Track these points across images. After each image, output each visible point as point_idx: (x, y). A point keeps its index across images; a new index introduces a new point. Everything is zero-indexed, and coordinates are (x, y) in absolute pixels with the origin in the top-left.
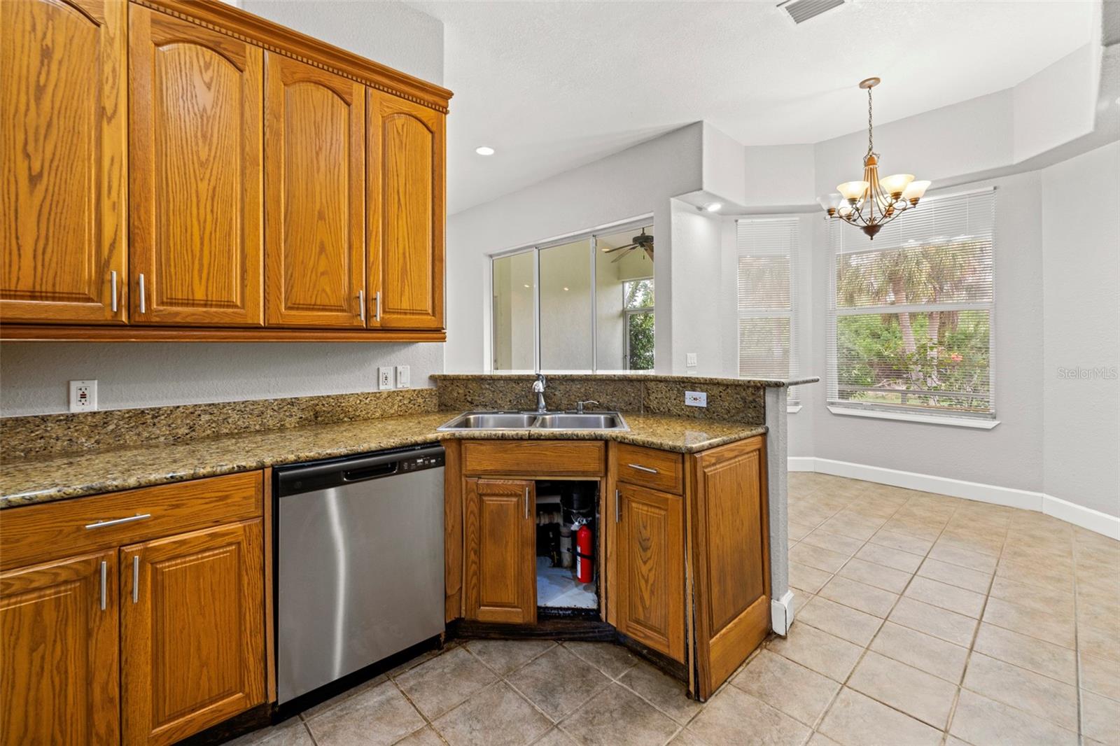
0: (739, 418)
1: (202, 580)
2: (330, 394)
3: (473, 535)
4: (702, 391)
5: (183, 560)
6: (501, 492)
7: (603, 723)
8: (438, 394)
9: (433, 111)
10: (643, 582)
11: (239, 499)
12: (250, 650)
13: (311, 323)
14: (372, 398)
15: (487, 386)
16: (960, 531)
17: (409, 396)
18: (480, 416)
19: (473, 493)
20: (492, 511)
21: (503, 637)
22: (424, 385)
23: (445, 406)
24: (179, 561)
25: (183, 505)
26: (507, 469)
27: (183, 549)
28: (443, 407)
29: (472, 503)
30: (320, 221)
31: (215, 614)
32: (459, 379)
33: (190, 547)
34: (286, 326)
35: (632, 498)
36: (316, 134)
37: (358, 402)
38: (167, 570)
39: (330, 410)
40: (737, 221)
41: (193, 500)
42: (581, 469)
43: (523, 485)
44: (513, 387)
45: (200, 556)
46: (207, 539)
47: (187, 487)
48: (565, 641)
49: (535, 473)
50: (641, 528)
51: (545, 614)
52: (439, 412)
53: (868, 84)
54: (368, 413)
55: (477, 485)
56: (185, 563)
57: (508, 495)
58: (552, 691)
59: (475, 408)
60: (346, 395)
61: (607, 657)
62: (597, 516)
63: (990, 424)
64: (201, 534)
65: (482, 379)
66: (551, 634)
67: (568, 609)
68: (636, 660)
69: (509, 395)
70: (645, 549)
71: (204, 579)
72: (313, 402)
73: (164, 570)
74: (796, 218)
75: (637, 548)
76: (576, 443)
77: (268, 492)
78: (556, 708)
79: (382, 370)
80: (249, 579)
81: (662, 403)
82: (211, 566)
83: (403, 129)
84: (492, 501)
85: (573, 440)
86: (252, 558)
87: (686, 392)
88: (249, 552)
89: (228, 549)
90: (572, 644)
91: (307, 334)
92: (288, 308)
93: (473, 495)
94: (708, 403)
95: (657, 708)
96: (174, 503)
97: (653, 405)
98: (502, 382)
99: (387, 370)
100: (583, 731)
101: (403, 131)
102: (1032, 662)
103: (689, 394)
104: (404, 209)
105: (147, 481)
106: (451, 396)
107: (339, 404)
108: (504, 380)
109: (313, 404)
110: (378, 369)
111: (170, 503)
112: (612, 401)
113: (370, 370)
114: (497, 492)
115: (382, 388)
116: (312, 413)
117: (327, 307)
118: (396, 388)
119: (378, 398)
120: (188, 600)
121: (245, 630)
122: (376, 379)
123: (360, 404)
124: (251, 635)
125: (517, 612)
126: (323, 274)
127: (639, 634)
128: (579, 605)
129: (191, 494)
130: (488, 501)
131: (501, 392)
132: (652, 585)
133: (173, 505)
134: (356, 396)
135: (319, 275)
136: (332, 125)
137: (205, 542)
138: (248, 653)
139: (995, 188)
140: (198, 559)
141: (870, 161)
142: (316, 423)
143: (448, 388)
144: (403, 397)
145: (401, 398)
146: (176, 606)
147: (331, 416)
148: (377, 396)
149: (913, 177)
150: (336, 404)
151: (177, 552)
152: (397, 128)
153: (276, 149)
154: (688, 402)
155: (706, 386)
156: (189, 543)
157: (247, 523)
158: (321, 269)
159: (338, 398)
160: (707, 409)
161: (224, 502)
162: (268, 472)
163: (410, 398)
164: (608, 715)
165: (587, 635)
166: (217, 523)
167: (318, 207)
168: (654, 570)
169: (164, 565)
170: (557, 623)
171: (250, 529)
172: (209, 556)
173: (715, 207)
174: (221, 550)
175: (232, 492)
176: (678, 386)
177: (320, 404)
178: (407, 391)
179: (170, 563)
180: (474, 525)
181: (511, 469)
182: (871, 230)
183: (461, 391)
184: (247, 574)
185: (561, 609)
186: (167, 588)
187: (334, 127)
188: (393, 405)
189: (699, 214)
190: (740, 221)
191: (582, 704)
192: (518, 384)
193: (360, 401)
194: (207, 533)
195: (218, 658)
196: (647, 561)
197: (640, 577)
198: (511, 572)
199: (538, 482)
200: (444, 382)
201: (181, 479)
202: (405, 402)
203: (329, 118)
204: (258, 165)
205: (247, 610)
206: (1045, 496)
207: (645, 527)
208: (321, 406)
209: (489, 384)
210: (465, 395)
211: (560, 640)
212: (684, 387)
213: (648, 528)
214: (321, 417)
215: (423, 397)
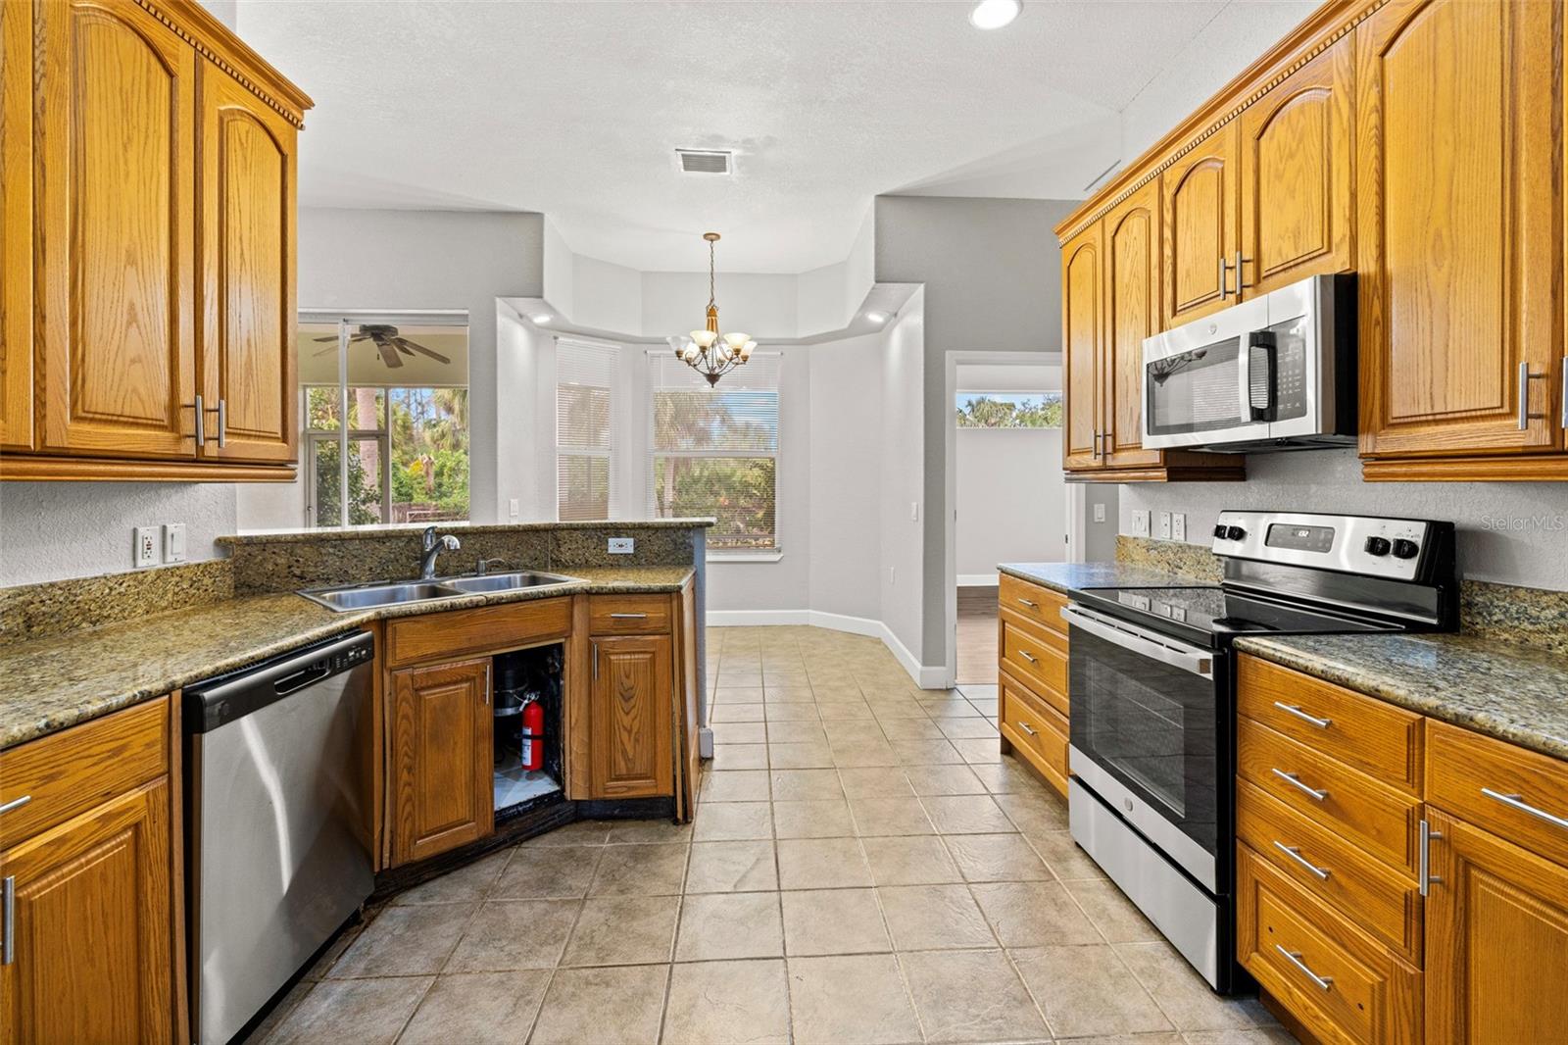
0: (669, 561)
1: (89, 900)
2: (54, 580)
3: (406, 748)
4: (628, 537)
5: (59, 873)
6: (448, 680)
7: (625, 874)
8: (233, 570)
9: (284, 121)
10: (625, 735)
11: (140, 749)
12: (156, 998)
13: (116, 448)
14: (131, 583)
15: (331, 550)
16: (770, 649)
17: (191, 575)
18: (337, 593)
19: (406, 691)
20: (435, 708)
21: (441, 872)
22: (207, 555)
23: (249, 586)
24: (52, 877)
25: (61, 773)
26: (455, 648)
27: (63, 852)
28: (245, 590)
29: (404, 704)
30: (128, 267)
31: (108, 954)
32: (279, 542)
33: (73, 846)
34: (72, 452)
35: (611, 650)
36: (122, 110)
37: (107, 591)
38: (37, 897)
39: (56, 609)
40: (556, 338)
41: (75, 763)
42: (546, 631)
43: (479, 663)
44: (376, 548)
45: (83, 860)
46: (96, 827)
47: (65, 740)
48: (522, 842)
49: (492, 647)
50: (624, 678)
51: (503, 818)
52: (235, 597)
53: (711, 237)
54: (124, 610)
55: (412, 677)
56: (63, 877)
57: (455, 683)
58: (553, 881)
59: (307, 585)
60: (85, 580)
61: (580, 834)
62: (562, 682)
63: (776, 557)
64: (87, 821)
65: (323, 540)
66: (505, 842)
67: (529, 801)
68: (610, 824)
69: (369, 560)
70: (627, 700)
71: (92, 899)
72: (21, 598)
73: (33, 899)
74: (617, 346)
75: (618, 698)
76: (542, 603)
77: (177, 730)
78: (571, 889)
79: (142, 531)
80: (153, 882)
81: (578, 555)
82: (101, 873)
83: (247, 136)
84: (435, 694)
85: (539, 598)
86: (156, 846)
87: (610, 540)
88: (153, 834)
89: (122, 838)
90: (533, 841)
91: (102, 468)
92: (75, 418)
93: (406, 693)
94: (635, 549)
95: (659, 843)
96: (46, 773)
97: (566, 557)
98: (357, 542)
99: (149, 533)
100: (614, 888)
101: (247, 141)
102: (852, 715)
103: (612, 541)
104: (248, 268)
105: (10, 740)
106: (262, 570)
107: (71, 598)
108: (360, 540)
109: (23, 602)
110: (135, 531)
111: (40, 775)
112: (514, 557)
113: (121, 534)
114: (442, 681)
115: (142, 563)
116: (20, 620)
117: (140, 421)
118: (164, 563)
119: (141, 583)
120: (69, 941)
121: (149, 968)
122: (130, 547)
123: (109, 594)
124: (157, 974)
125: (471, 829)
126: (133, 361)
127: (619, 790)
128: (539, 794)
129: (73, 752)
130: (428, 695)
131: (356, 557)
132: (636, 733)
133: (46, 777)
134: (103, 581)
135: (128, 362)
136: (148, 102)
137: (95, 832)
138: (154, 1006)
139: (782, 354)
140: (81, 866)
141: (712, 312)
142: (29, 638)
143: (255, 557)
144: (181, 577)
145: (178, 579)
146: (52, 959)
147: (58, 622)
148: (139, 577)
149: (749, 337)
150: (67, 598)
151: (53, 859)
152: (239, 135)
153: (59, 122)
154: (611, 550)
155: (633, 531)
156: (71, 839)
157: (150, 787)
158: (131, 354)
159: (69, 586)
160: (634, 555)
161: (120, 758)
162: (177, 695)
163: (191, 579)
164: (623, 868)
165: (546, 826)
166: (108, 796)
167: (125, 243)
168: (638, 718)
169: (29, 890)
170: (512, 825)
171: (155, 796)
172: (97, 857)
173: (542, 319)
174: (114, 843)
175: (129, 739)
176: (599, 534)
177: (37, 600)
178: (187, 567)
179: (39, 884)
180: (408, 735)
181: (460, 646)
182: (713, 378)
183: (281, 561)
184: (151, 874)
185: (520, 804)
186: (39, 930)
187: (152, 106)
188: (165, 592)
189: (518, 322)
190: (561, 339)
191: (592, 874)
192: (384, 543)
193: (111, 589)
194: (99, 814)
195: (113, 1029)
196: (630, 711)
197: (622, 730)
198: (462, 778)
199: (494, 656)
200: (247, 548)
201: (62, 727)
202: (185, 587)
203: (144, 90)
204: (29, 145)
205: (152, 934)
206: (810, 611)
207: (628, 677)
208: (38, 604)
209: (335, 547)
210: (290, 567)
211: (516, 844)
212: (607, 534)
213: (632, 676)
214: (39, 625)
215: (212, 576)
